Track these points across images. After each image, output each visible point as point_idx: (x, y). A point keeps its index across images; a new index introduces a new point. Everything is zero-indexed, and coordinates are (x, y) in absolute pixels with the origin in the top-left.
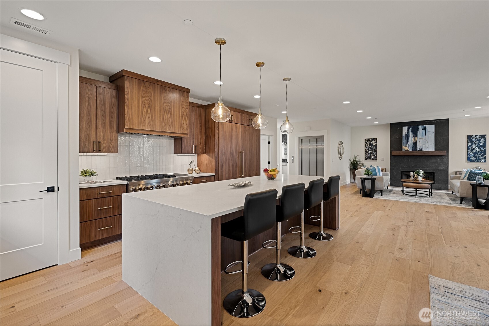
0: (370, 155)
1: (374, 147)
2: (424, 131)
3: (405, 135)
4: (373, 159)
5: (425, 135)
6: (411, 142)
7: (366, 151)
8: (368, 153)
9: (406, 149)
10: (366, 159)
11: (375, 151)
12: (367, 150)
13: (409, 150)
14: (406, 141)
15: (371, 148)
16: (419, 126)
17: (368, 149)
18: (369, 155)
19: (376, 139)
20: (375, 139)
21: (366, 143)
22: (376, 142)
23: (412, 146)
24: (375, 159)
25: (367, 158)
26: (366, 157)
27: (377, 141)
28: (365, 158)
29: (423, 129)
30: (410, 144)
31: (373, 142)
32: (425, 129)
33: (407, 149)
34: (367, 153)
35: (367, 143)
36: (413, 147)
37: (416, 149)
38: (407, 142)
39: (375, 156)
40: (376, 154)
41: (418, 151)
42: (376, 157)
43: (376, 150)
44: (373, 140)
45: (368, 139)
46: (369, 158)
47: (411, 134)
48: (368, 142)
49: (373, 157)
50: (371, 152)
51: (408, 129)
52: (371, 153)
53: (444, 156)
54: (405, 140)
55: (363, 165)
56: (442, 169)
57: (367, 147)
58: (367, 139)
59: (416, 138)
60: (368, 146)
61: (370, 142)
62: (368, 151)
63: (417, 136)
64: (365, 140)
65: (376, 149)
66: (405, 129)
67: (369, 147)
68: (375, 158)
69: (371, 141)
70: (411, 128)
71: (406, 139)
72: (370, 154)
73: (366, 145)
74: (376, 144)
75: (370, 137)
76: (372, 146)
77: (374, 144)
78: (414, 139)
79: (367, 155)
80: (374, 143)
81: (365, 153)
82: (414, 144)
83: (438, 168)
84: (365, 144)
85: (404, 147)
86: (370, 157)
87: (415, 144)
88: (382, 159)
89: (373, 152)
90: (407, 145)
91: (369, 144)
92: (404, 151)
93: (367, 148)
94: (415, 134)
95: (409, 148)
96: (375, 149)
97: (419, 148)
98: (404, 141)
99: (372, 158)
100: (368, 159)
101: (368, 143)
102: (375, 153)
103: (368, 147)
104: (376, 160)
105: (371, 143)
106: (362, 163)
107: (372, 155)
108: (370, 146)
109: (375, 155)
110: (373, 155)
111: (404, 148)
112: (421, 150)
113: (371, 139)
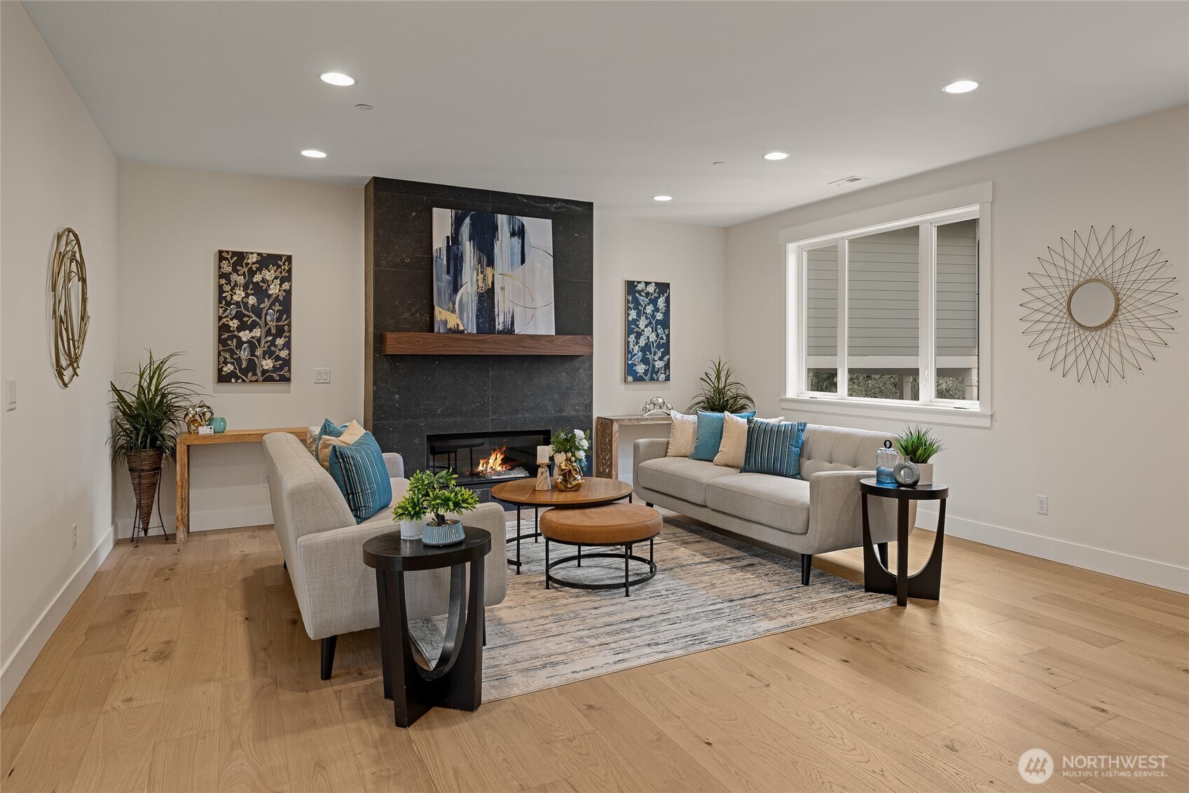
0: (253, 354)
1: (277, 307)
2: (516, 241)
3: (444, 252)
4: (268, 378)
5: (523, 261)
6: (469, 290)
7: (223, 328)
8: (240, 343)
9: (451, 325)
10: (223, 378)
11: (280, 332)
12: (234, 324)
13: (461, 328)
14: (449, 282)
15: (257, 311)
16: (499, 215)
17: (239, 316)
18: (244, 354)
19: (289, 258)
20: (280, 257)
21: (222, 276)
22: (287, 278)
23: (475, 308)
24: (281, 374)
25: (229, 368)
26: (226, 363)
27: (289, 271)
28: (220, 370)
29: (513, 234)
30: (465, 300)
31: (269, 275)
32: (520, 233)
33: (453, 321)
34: (230, 338)
35: (234, 277)
36: (477, 316)
37: (490, 325)
38: (456, 287)
39: (278, 358)
40: (288, 345)
41: (500, 332)
42: (287, 362)
43: (289, 325)
44: (268, 260)
45: (240, 257)
46: (241, 370)
47: (468, 249)
48: (235, 270)
49: (268, 364)
50: (257, 333)
51: (458, 223)
52: (259, 340)
53: (580, 359)
54: (447, 278)
55: (208, 415)
56: (574, 413)
57: (229, 304)
58: (234, 254)
59: (489, 270)
60: (239, 295)
61: (252, 273)
62: (239, 329)
63: (491, 263)
64: (221, 256)
65: (289, 317)
66: (442, 220)
67: (246, 304)
68: (281, 368)
69: (260, 270)
70: (467, 221)
71: (448, 273)
72: (253, 345)
73: (227, 288)
74: (286, 286)
75: (255, 244)
76: (260, 301)
77: (274, 290)
78: (481, 276)
79: (232, 352)
80: (278, 281)
81: (222, 342)
82: (481, 296)
83: (561, 411)
84: (221, 287)
85: (440, 314)
86: (252, 366)
87: (487, 299)
88: (319, 373)
89: (268, 333)
90: (454, 304)
91: (246, 287)
92: (442, 331)
93: (233, 310)
94: (487, 255)
95: (461, 318)
96: (279, 319)
97: (501, 320)
98: (441, 280)
99: (264, 372)
100: (237, 378)
101: (241, 280)
102: (280, 342)
103: (237, 303)
104: (288, 380)
105: (257, 278)
106: (196, 400)
107: (265, 353)
108: (252, 300)
109: (283, 354)
110: (269, 353)
111: (443, 318)
112: (509, 331)
113: (253, 258)
